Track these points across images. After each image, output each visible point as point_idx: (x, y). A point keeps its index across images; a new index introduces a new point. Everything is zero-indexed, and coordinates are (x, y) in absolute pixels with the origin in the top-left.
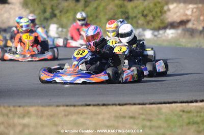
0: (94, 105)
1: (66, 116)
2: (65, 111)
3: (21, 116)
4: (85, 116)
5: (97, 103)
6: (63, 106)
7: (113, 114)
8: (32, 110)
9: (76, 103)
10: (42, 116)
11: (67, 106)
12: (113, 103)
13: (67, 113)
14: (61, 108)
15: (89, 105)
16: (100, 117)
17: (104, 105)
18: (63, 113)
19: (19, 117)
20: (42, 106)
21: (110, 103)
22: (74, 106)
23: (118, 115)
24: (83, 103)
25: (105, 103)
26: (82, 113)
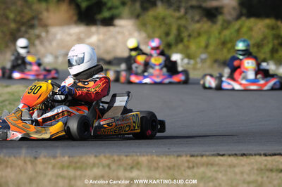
0: (230, 155)
1: (189, 168)
2: (188, 161)
3: (129, 167)
4: (216, 168)
5: (234, 153)
6: (186, 156)
7: (256, 167)
8: (143, 159)
9: (204, 153)
10: (156, 169)
11: (192, 156)
12: (256, 152)
13: (191, 165)
14: (184, 158)
15: (223, 155)
16: (237, 170)
17: (243, 155)
18: (186, 165)
19: (125, 170)
20: (158, 156)
21: (253, 153)
22: (202, 156)
23: (263, 167)
24: (215, 153)
25: (245, 153)
26: (212, 165)
